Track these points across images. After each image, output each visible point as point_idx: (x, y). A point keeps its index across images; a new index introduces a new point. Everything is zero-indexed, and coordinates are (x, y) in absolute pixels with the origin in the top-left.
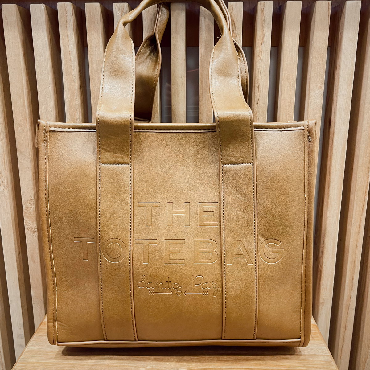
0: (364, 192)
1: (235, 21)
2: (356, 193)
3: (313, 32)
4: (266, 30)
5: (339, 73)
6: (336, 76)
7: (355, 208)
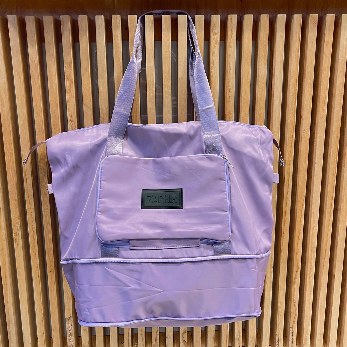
0: (293, 126)
1: (216, 25)
2: (288, 127)
3: (260, 32)
4: (233, 31)
5: (275, 55)
6: (274, 57)
7: (288, 136)
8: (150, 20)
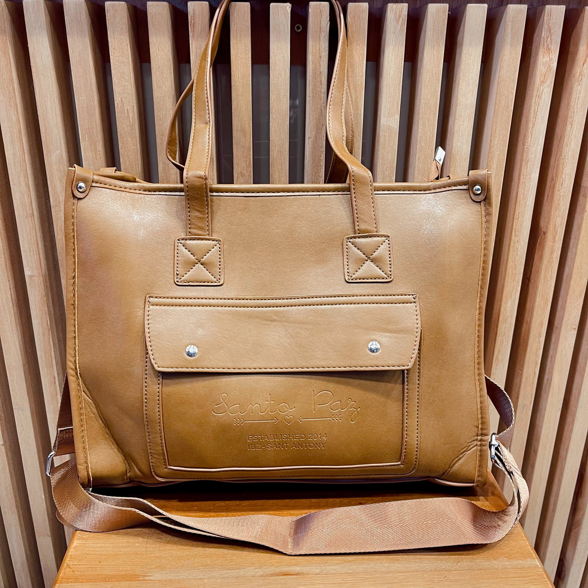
8: (400, 16)
